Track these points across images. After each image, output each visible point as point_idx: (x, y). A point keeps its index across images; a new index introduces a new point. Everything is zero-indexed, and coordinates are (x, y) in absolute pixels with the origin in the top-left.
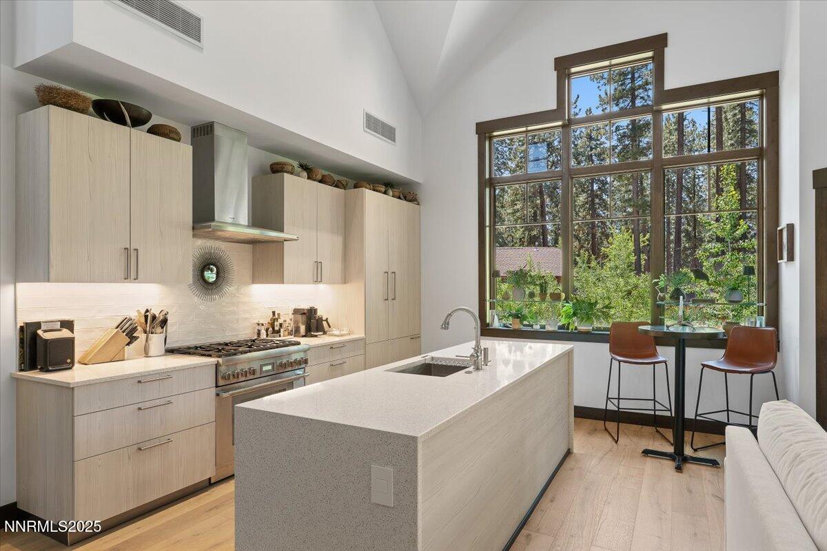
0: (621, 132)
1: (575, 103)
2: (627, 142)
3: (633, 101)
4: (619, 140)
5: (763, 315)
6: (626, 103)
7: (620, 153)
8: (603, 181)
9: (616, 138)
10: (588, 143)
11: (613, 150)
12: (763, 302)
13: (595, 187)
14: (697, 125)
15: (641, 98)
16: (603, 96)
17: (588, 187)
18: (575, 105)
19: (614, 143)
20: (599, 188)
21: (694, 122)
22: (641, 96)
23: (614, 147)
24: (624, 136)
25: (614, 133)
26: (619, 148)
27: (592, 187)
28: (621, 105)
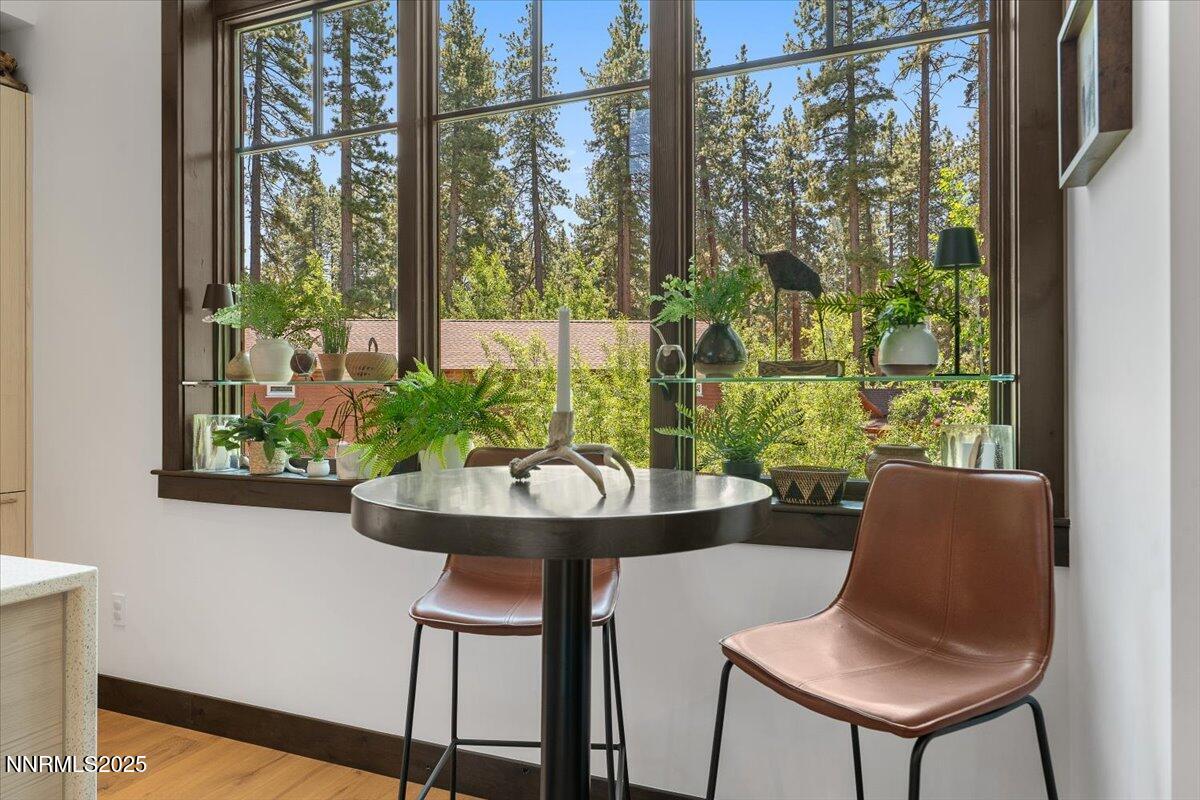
0: (832, 137)
1: (765, 96)
2: (841, 156)
3: (851, 89)
4: (828, 151)
5: (1008, 422)
6: (840, 92)
7: (831, 172)
8: (810, 224)
9: (823, 147)
10: (786, 162)
11: (820, 168)
12: (1008, 371)
13: (799, 233)
14: (954, 138)
15: (864, 83)
16: (804, 79)
17: (787, 233)
18: (765, 100)
19: (821, 156)
20: (805, 235)
21: (949, 133)
22: (863, 80)
23: (821, 164)
24: (836, 144)
25: (821, 140)
26: (829, 164)
27: (794, 233)
28: (832, 95)
